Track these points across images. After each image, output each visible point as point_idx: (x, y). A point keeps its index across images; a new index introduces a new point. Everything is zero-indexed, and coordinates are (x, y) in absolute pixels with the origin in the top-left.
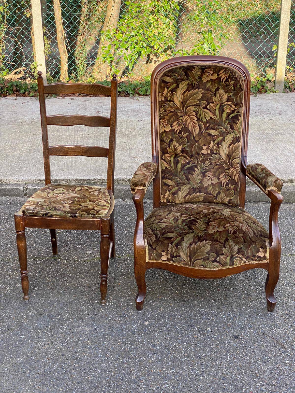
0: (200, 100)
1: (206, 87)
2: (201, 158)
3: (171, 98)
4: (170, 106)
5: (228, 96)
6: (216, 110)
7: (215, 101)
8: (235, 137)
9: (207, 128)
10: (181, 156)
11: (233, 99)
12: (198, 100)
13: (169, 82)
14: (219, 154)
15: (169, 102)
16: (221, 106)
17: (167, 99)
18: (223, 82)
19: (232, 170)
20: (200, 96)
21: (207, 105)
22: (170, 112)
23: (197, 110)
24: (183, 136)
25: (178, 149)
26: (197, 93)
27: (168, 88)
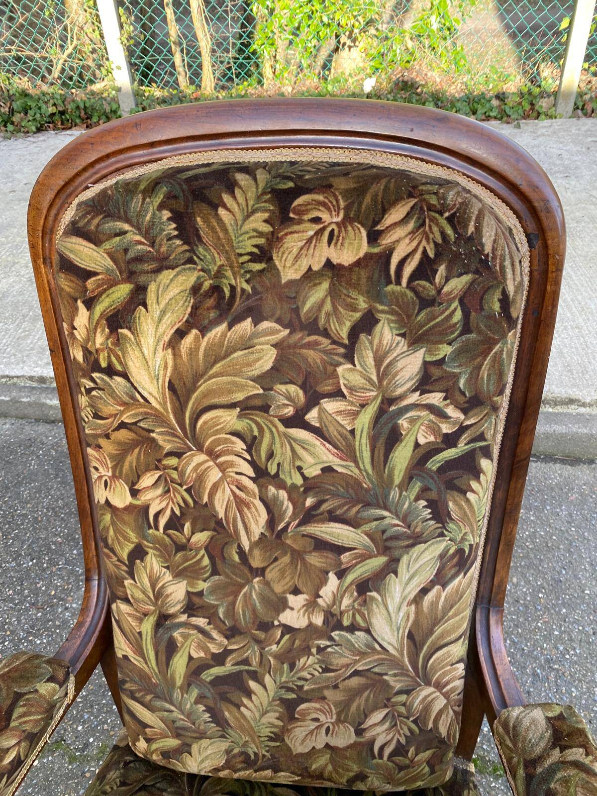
0: (267, 380)
1: (297, 311)
2: (278, 643)
3: (113, 359)
4: (112, 394)
5: (425, 364)
6: (358, 433)
7: (351, 389)
8: (451, 551)
9: (309, 516)
10: (185, 625)
11: (457, 377)
12: (256, 379)
13: (95, 274)
14: (368, 631)
15: (106, 378)
16: (381, 412)
17: (97, 361)
18: (398, 283)
19: (424, 693)
20: (267, 359)
21: (308, 408)
22: (116, 424)
23: (251, 431)
24: (189, 540)
25: (168, 596)
26: (247, 344)
27: (90, 304)
